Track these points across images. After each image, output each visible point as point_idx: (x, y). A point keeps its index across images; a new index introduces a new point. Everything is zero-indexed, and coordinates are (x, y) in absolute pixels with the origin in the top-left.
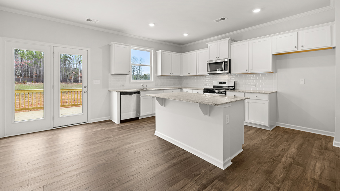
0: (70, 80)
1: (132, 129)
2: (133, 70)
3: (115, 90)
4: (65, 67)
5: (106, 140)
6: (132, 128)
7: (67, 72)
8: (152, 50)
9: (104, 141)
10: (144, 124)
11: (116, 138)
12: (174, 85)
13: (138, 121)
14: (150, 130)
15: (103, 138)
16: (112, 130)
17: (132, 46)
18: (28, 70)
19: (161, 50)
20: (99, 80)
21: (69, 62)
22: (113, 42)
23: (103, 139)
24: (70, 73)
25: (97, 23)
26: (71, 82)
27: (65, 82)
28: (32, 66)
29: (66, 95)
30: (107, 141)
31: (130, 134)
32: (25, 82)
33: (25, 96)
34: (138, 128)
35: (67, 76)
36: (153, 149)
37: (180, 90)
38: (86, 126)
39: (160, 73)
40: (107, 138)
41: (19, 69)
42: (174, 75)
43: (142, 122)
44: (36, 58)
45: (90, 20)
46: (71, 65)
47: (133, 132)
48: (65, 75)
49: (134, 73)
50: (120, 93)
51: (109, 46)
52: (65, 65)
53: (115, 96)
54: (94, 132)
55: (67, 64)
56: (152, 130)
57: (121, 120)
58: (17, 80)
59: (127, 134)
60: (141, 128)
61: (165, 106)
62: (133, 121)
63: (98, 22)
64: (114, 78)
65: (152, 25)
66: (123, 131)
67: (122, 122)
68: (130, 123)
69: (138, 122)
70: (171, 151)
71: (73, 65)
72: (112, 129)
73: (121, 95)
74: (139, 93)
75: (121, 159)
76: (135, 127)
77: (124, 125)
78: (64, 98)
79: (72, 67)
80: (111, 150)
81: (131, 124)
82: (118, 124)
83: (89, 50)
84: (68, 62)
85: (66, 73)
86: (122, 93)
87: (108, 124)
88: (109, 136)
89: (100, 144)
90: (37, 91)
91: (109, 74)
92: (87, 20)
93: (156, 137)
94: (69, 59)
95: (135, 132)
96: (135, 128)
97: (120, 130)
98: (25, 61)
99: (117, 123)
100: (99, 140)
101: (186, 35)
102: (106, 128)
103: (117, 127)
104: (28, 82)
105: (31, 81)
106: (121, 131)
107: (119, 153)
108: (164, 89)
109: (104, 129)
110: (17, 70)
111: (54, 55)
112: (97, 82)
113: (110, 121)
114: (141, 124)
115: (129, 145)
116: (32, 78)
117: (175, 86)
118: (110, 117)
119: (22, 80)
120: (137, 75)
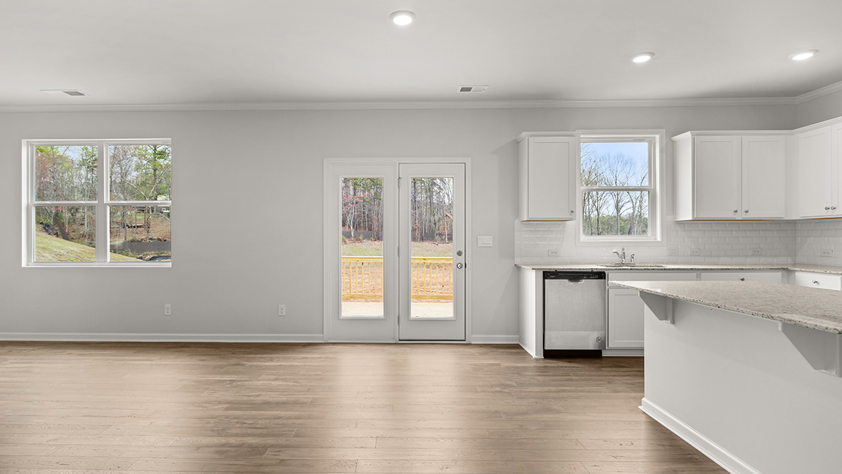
0: (440, 235)
1: (572, 380)
2: (618, 202)
3: (530, 265)
4: (430, 203)
5: (499, 389)
6: (574, 378)
7: (434, 215)
8: (657, 137)
9: (493, 390)
10: (615, 373)
11: (524, 390)
12: (757, 253)
13: (598, 361)
14: (630, 394)
15: (494, 383)
16: (519, 371)
17: (583, 134)
18: (364, 213)
19: (689, 132)
20: (491, 237)
21: (440, 188)
22: (524, 134)
23: (492, 386)
24: (441, 217)
25: (484, 92)
26: (442, 240)
27: (431, 240)
28: (371, 204)
29: (433, 273)
30: (500, 392)
31: (564, 391)
32: (359, 240)
33: (357, 269)
34: (591, 380)
35: (435, 224)
36: (621, 445)
37: (779, 274)
38: (461, 349)
39: (686, 214)
40: (502, 385)
41: (351, 211)
42: (751, 215)
43: (610, 367)
44: (378, 184)
45: (469, 89)
46: (444, 196)
47: (573, 388)
48: (430, 221)
49: (621, 211)
50: (544, 272)
51: (517, 143)
52: (431, 197)
53: (531, 280)
54: (475, 365)
55: (434, 193)
56: (636, 394)
57: (546, 349)
58: (347, 235)
59: (554, 389)
60: (600, 382)
61: (673, 322)
62: (582, 360)
63: (486, 88)
64: (531, 231)
65: (642, 59)
66: (546, 377)
67: (549, 354)
68: (570, 362)
69: (598, 365)
70: (682, 466)
71: (448, 196)
72: (518, 368)
73: (546, 280)
74: (601, 275)
75: (524, 441)
76: (582, 375)
77: (552, 365)
78: (429, 279)
79: (446, 200)
80: (505, 413)
81: (573, 365)
82: (537, 360)
83: (468, 161)
84: (436, 188)
85: (432, 219)
86: (547, 275)
87: (511, 353)
88: (508, 382)
89: (484, 394)
90: (376, 260)
91: (517, 221)
92: (463, 90)
93: (644, 416)
94: (438, 181)
95: (580, 389)
96: (582, 378)
97: (539, 376)
98: (360, 194)
99: (534, 356)
100: (483, 386)
101: (803, 57)
102: (506, 361)
103: (533, 365)
104: (364, 239)
105: (368, 237)
106: (543, 377)
107: (521, 426)
108: (699, 269)
109: (499, 364)
110: (348, 213)
111: (401, 181)
112: (487, 240)
113: (518, 347)
114: (603, 371)
115: (554, 416)
116: (371, 230)
117: (762, 260)
118: (518, 336)
119: (355, 237)
120: (632, 217)
